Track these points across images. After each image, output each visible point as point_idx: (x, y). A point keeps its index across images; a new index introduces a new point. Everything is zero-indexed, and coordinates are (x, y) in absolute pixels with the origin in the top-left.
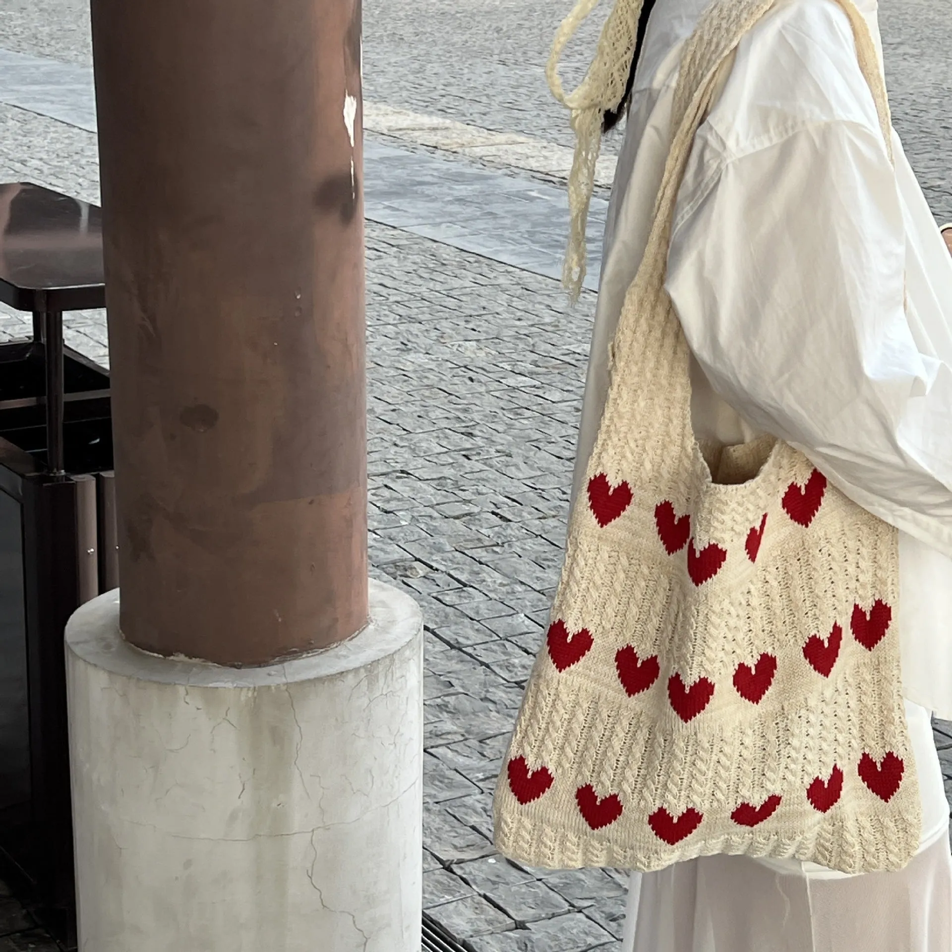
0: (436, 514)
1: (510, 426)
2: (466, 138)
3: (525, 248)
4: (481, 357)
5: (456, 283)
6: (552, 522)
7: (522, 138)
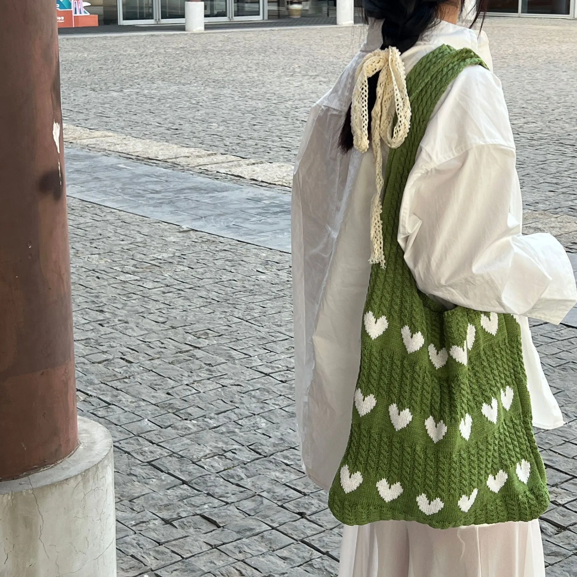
0: (86, 362)
1: (125, 305)
2: (77, 134)
3: (120, 198)
4: (102, 264)
5: (82, 220)
6: (157, 362)
7: (111, 134)
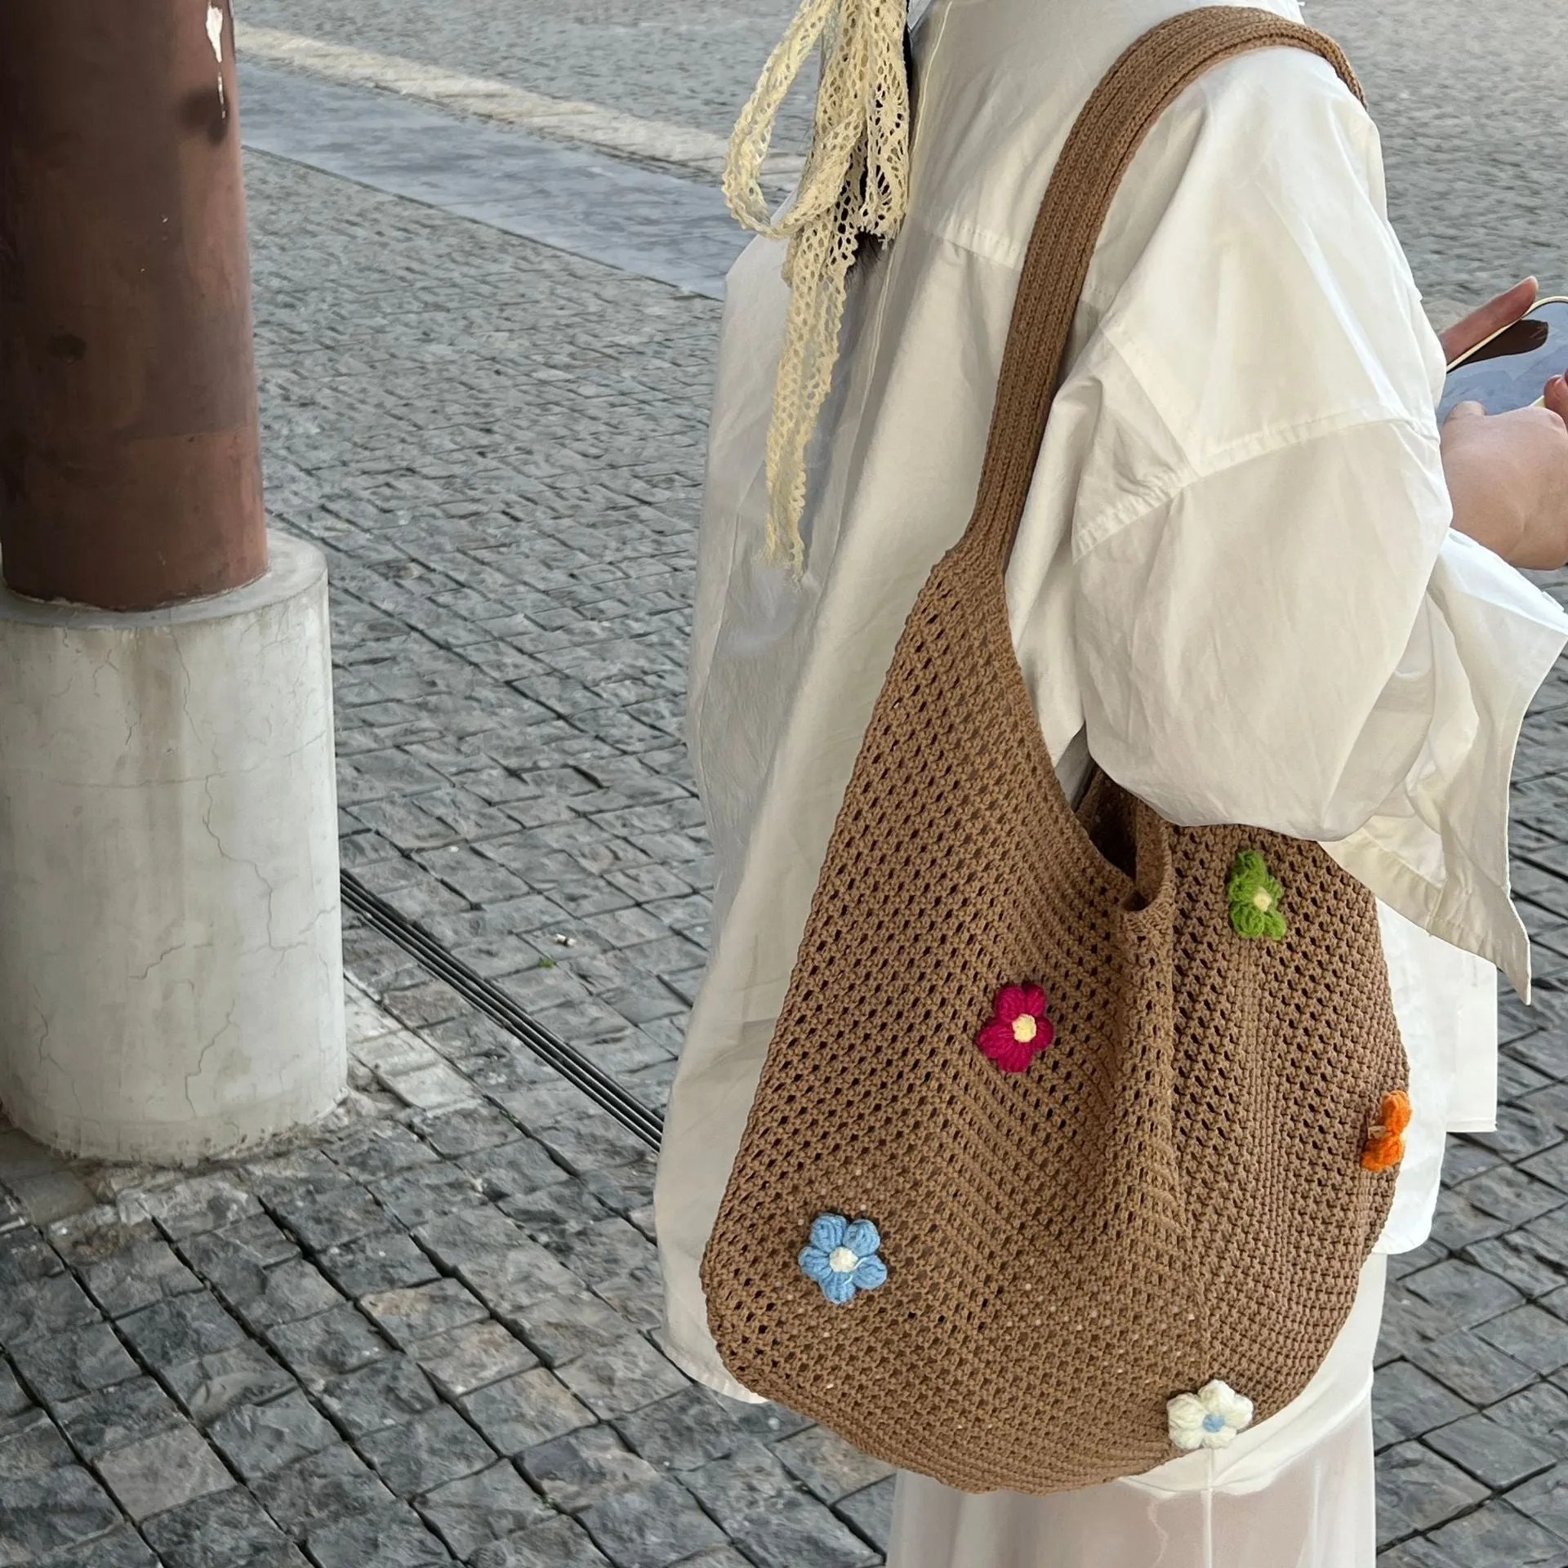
0: (439, 513)
1: (535, 422)
2: (527, 106)
3: (577, 230)
4: (513, 348)
5: (494, 268)
6: (566, 522)
7: (591, 107)
